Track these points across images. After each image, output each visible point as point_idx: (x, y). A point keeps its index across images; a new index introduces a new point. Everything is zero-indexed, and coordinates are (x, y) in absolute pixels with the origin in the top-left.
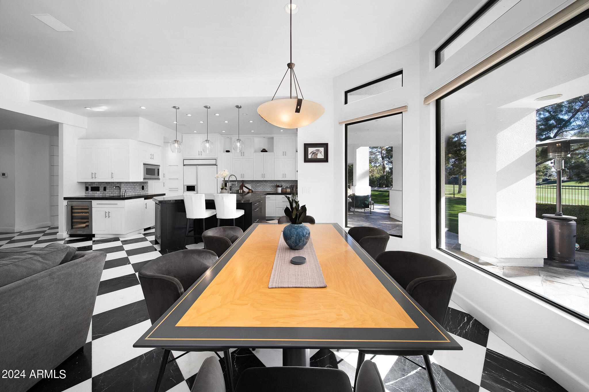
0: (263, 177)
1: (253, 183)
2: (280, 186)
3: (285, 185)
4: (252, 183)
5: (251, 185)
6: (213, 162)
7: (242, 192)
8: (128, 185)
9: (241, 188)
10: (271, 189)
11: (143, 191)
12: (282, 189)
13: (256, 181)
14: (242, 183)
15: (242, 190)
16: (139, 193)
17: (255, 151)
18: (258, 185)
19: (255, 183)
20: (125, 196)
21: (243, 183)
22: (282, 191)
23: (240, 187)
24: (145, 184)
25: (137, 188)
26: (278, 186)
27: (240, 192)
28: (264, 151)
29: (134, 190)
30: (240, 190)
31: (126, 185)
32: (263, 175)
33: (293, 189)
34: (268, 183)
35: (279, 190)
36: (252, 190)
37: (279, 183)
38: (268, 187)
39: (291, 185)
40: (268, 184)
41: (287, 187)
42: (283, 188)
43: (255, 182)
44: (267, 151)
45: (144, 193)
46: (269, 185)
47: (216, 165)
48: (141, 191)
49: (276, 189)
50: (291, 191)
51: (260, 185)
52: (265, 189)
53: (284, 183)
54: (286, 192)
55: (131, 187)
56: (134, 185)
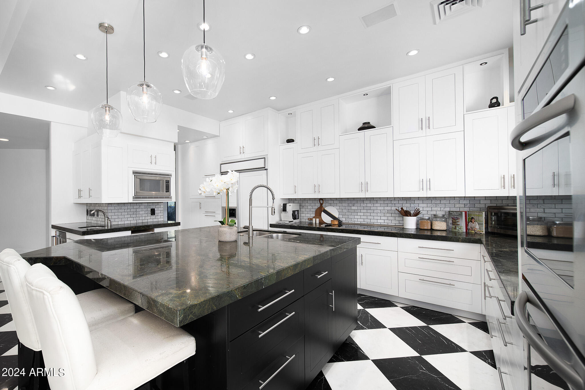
0: (363, 189)
1: (344, 205)
2: (412, 212)
3: (429, 209)
4: (341, 205)
5: (338, 208)
6: (260, 164)
7: (318, 222)
8: (123, 208)
9: (318, 214)
10: (385, 218)
11: (153, 217)
12: (417, 221)
13: (348, 199)
14: (319, 205)
15: (318, 220)
16: (146, 221)
17: (346, 132)
18: (353, 208)
19: (346, 205)
20: (108, 226)
21: (321, 204)
22: (417, 224)
23: (316, 211)
24: (157, 206)
25: (141, 213)
26: (407, 214)
27: (314, 222)
28: (366, 126)
29: (134, 216)
30: (314, 219)
31: (118, 207)
32: (363, 186)
33: (455, 223)
34: (379, 205)
35: (411, 224)
36: (341, 219)
37: (408, 205)
38: (379, 214)
39: (448, 209)
40: (379, 207)
41: (435, 216)
42: (422, 219)
43: (347, 202)
44: (374, 127)
45: (155, 220)
46: (383, 208)
47: (264, 169)
48: (149, 218)
49: (401, 219)
50: (447, 225)
51: (359, 208)
52: (372, 218)
53: (425, 205)
54: (432, 230)
55: (129, 210)
56: (135, 207)
